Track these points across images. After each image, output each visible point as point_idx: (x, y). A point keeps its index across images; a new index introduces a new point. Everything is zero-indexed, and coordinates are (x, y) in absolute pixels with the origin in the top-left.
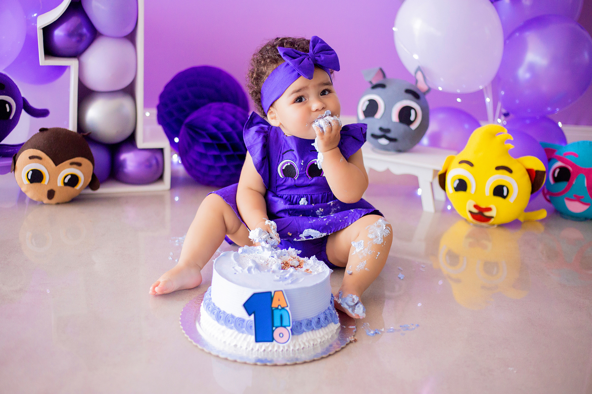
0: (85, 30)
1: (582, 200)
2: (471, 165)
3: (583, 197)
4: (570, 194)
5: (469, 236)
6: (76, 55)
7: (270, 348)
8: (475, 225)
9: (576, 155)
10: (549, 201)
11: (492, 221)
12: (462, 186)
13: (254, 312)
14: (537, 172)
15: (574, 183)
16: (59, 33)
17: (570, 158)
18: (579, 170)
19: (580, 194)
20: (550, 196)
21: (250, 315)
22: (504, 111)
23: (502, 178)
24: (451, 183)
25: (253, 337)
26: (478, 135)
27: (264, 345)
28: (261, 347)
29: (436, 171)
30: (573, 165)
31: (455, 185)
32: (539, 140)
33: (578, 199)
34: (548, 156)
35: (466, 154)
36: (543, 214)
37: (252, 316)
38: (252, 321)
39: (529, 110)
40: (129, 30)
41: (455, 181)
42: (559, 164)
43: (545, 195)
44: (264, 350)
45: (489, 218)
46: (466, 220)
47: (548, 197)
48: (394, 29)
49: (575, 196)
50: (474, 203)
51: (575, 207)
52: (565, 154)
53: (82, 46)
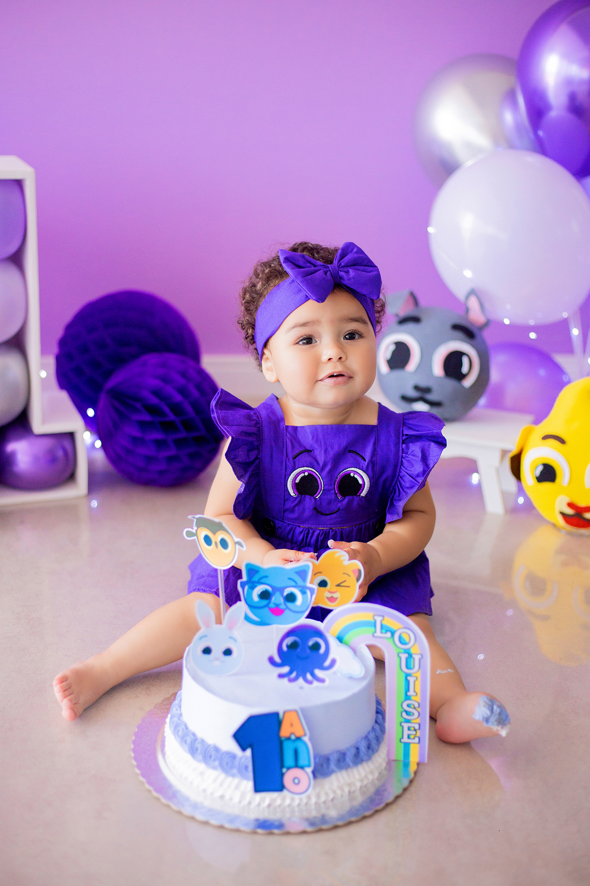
2: (562, 441)
5: (560, 551)
7: (278, 802)
12: (548, 474)
13: (251, 746)
21: (244, 749)
24: (530, 469)
25: (249, 785)
27: (268, 797)
28: (263, 800)
29: (504, 452)
31: (538, 473)
35: (553, 423)
37: (249, 752)
38: (247, 758)
41: (537, 467)
44: (269, 805)
46: (554, 525)
50: (567, 500)
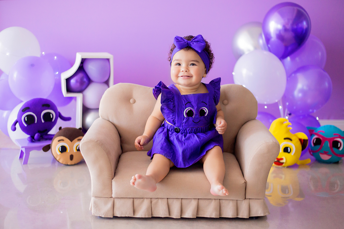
0: (85, 80)
1: (328, 153)
3: (328, 152)
4: (322, 151)
6: (81, 91)
8: (276, 167)
9: (323, 132)
10: (312, 155)
11: (284, 164)
14: (304, 140)
15: (323, 145)
16: (73, 81)
17: (321, 133)
18: (325, 139)
19: (326, 150)
20: (313, 152)
22: (289, 112)
23: (287, 144)
26: (275, 123)
30: (322, 137)
32: (306, 126)
33: (326, 153)
34: (310, 133)
36: (309, 161)
39: (301, 112)
40: (106, 79)
42: (316, 136)
43: (310, 152)
45: (282, 163)
47: (312, 153)
48: (233, 73)
49: (324, 152)
51: (325, 157)
52: (319, 132)
53: (83, 87)
